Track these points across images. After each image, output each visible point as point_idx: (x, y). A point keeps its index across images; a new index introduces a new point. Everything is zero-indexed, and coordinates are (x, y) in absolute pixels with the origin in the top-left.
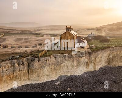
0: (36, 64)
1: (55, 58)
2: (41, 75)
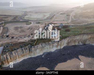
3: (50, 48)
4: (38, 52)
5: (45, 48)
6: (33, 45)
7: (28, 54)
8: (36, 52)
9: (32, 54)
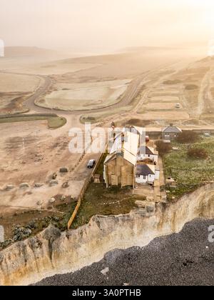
0: (64, 243)
1: (98, 223)
2: (74, 259)
3: (132, 234)
4: (85, 253)
5: (113, 234)
6: (66, 229)
7: (44, 263)
8: (75, 253)
9: (63, 262)
